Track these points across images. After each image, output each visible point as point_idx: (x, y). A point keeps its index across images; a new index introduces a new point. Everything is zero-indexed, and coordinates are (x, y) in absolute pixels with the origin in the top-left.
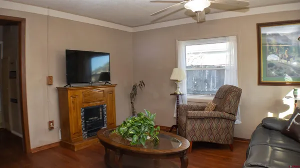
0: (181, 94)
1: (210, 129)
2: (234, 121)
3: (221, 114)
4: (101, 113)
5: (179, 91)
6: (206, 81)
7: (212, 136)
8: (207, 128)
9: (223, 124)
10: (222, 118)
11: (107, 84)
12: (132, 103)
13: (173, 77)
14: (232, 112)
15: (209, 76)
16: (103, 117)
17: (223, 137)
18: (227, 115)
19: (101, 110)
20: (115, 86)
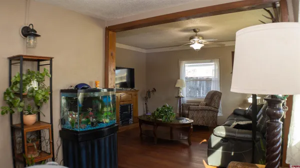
0: (183, 97)
1: (203, 117)
2: (217, 112)
3: (210, 108)
4: (129, 109)
5: (181, 95)
6: (197, 89)
7: (204, 122)
8: (201, 116)
9: (211, 114)
10: (210, 110)
11: (132, 90)
12: (146, 104)
13: (177, 86)
14: (216, 107)
15: (200, 85)
16: (131, 112)
17: (211, 122)
18: (213, 109)
19: (129, 107)
20: (138, 91)
